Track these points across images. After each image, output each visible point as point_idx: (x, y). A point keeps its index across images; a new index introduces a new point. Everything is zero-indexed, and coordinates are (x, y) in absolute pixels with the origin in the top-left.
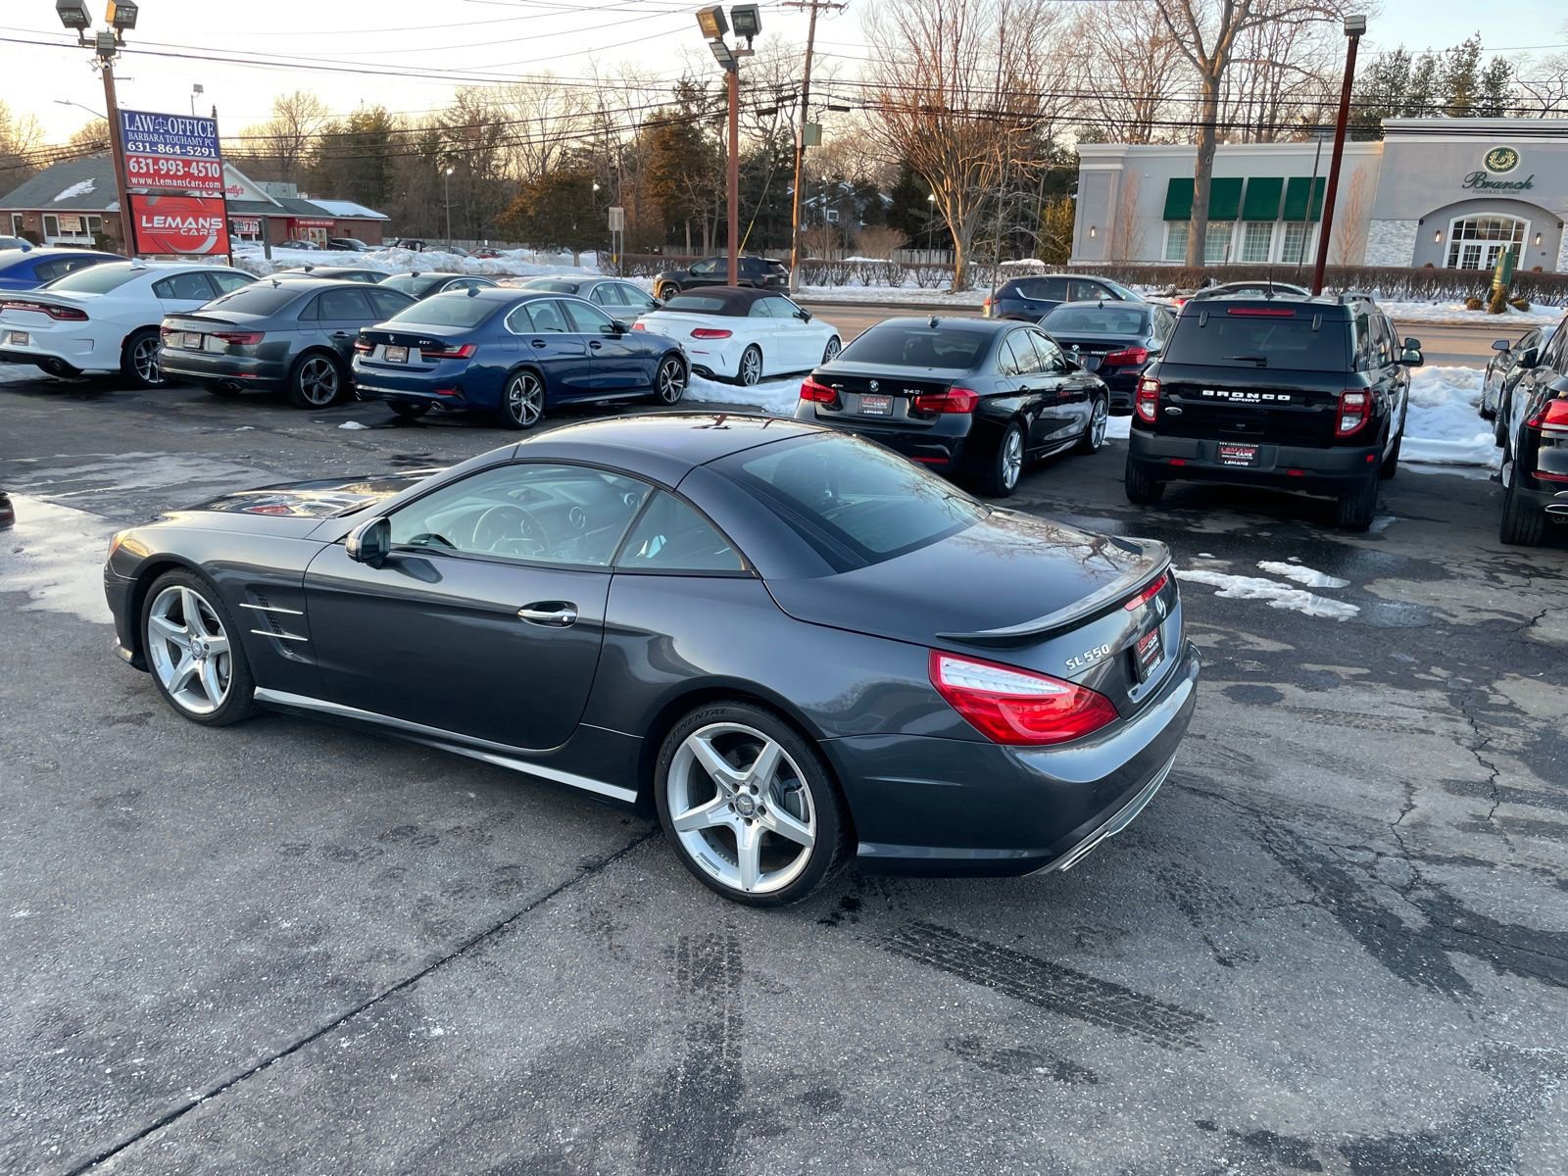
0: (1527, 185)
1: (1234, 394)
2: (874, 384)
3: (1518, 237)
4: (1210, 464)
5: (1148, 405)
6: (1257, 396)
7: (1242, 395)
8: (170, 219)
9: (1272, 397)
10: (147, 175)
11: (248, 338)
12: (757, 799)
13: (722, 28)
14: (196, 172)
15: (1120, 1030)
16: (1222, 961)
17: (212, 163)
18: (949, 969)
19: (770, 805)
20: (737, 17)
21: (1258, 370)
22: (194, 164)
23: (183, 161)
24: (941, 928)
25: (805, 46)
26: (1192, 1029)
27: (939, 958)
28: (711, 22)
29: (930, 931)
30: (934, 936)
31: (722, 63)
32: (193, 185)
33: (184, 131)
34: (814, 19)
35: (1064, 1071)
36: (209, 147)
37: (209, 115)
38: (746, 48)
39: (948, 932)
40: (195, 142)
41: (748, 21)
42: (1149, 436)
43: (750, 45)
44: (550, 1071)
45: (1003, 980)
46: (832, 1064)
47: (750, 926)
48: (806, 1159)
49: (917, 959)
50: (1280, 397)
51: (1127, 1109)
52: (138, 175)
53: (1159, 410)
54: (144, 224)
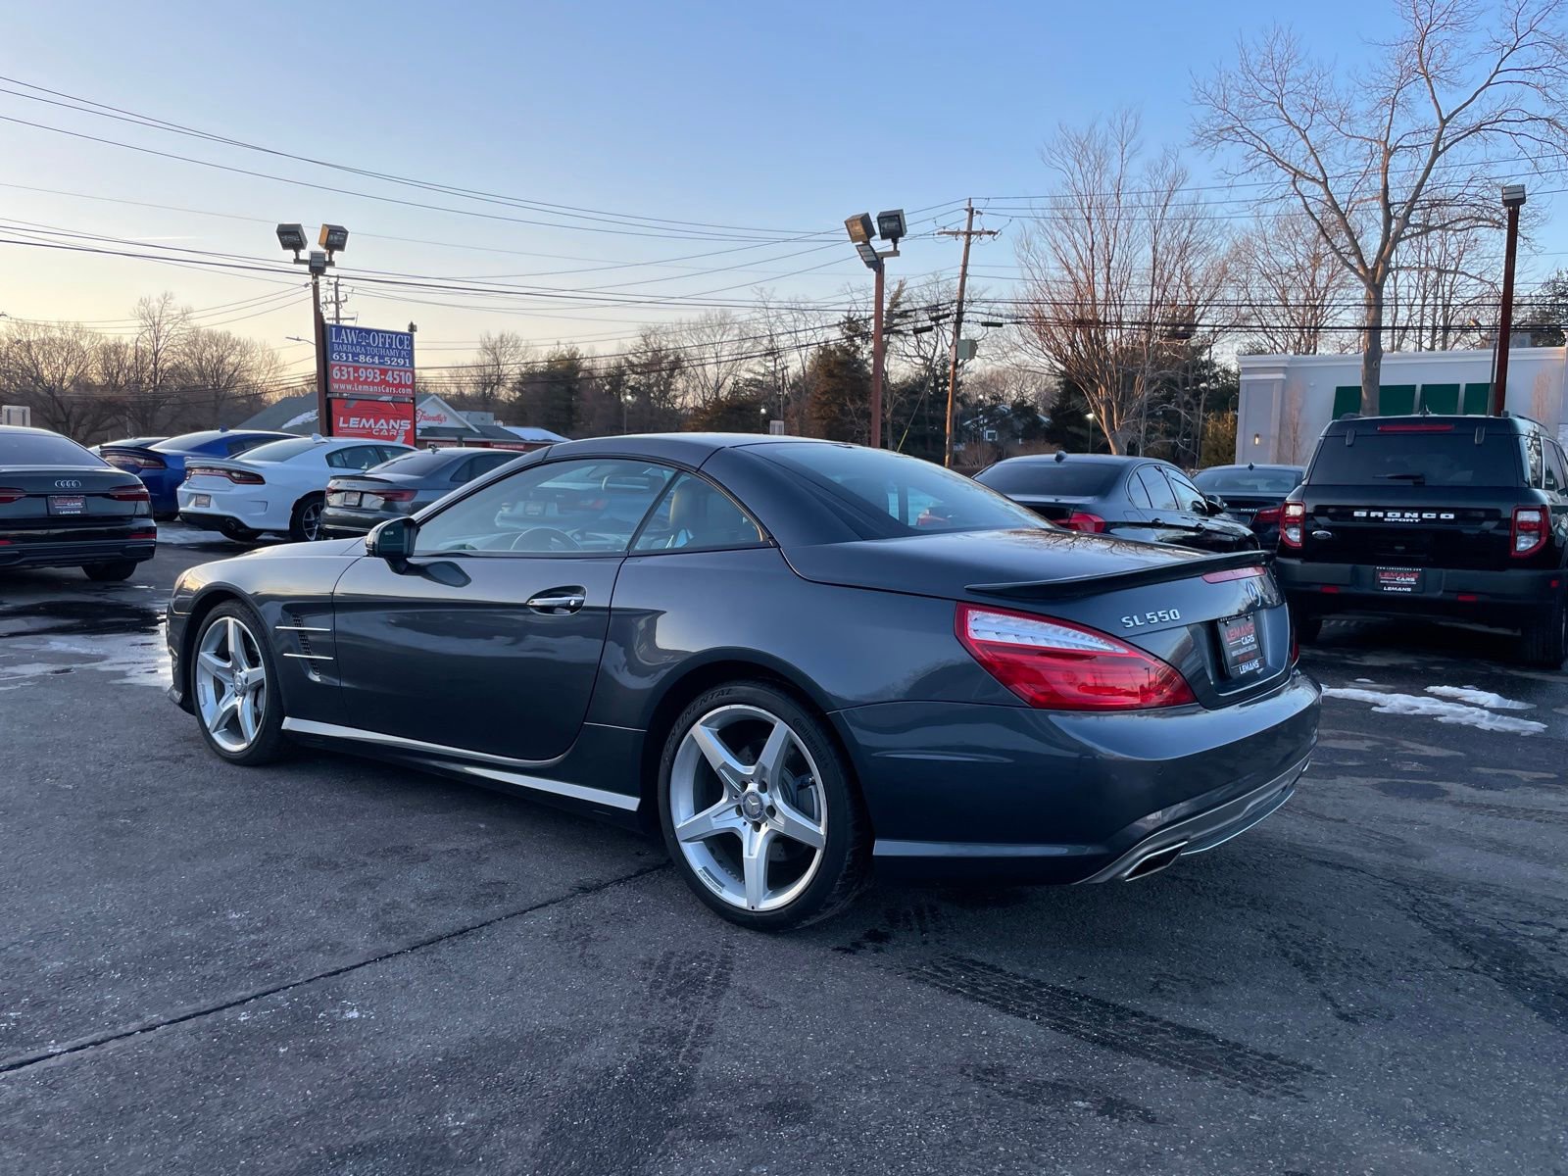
1: (1390, 514)
4: (1367, 591)
5: (1294, 531)
6: (1416, 515)
7: (1398, 515)
8: (364, 420)
9: (1433, 516)
10: (348, 381)
11: (402, 495)
12: (765, 797)
13: (870, 233)
14: (391, 380)
15: (1194, 1073)
16: (1343, 1017)
17: (406, 372)
18: (984, 1001)
19: (780, 804)
20: (883, 222)
21: (1414, 488)
22: (390, 372)
23: (380, 370)
24: (983, 964)
25: (960, 270)
26: (1293, 1079)
27: (974, 989)
28: (859, 229)
29: (968, 966)
30: (972, 970)
31: (869, 264)
32: (387, 391)
33: (384, 343)
34: (968, 245)
35: (1111, 1107)
36: (404, 358)
37: (406, 331)
38: (891, 249)
39: (992, 968)
40: (392, 354)
41: (893, 225)
42: (1296, 562)
43: (895, 247)
44: (465, 1059)
45: (1050, 1015)
46: (810, 1078)
48: (750, 1166)
49: (946, 989)
50: (1443, 516)
51: (1191, 1151)
52: (340, 381)
53: (1306, 535)
54: (341, 425)
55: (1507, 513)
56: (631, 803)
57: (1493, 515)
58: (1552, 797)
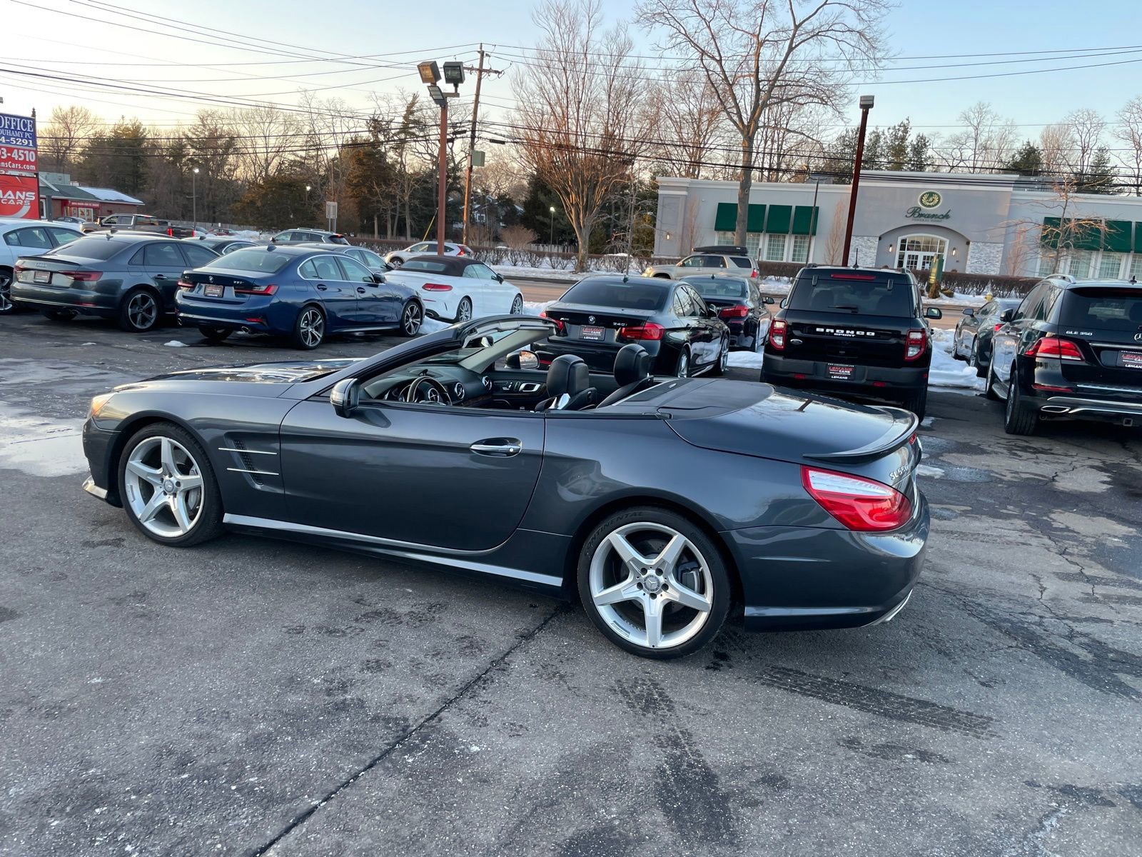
0: (947, 216)
1: (837, 331)
2: (592, 319)
3: (941, 250)
4: (822, 378)
5: (778, 338)
6: (853, 332)
7: (843, 331)
9: (863, 333)
11: (90, 276)
12: (662, 579)
13: (437, 77)
14: (16, 157)
15: (945, 729)
16: (983, 684)
17: (29, 151)
18: (812, 695)
19: (673, 581)
20: (448, 70)
21: (851, 315)
22: (16, 151)
23: (6, 148)
24: (791, 670)
25: (474, 98)
26: (989, 726)
27: (801, 689)
28: (429, 73)
29: (786, 672)
30: (790, 675)
31: (437, 101)
32: (13, 166)
33: (10, 126)
34: (480, 79)
35: (924, 756)
36: (28, 139)
37: (29, 115)
38: (453, 91)
39: (797, 672)
40: (18, 134)
41: (455, 73)
42: (780, 358)
43: (456, 90)
45: (852, 701)
46: (768, 759)
47: (660, 672)
48: (786, 820)
49: (785, 689)
50: (868, 334)
51: (977, 776)
53: (786, 341)
55: (904, 332)
56: (557, 581)
57: (897, 335)
58: (977, 524)
